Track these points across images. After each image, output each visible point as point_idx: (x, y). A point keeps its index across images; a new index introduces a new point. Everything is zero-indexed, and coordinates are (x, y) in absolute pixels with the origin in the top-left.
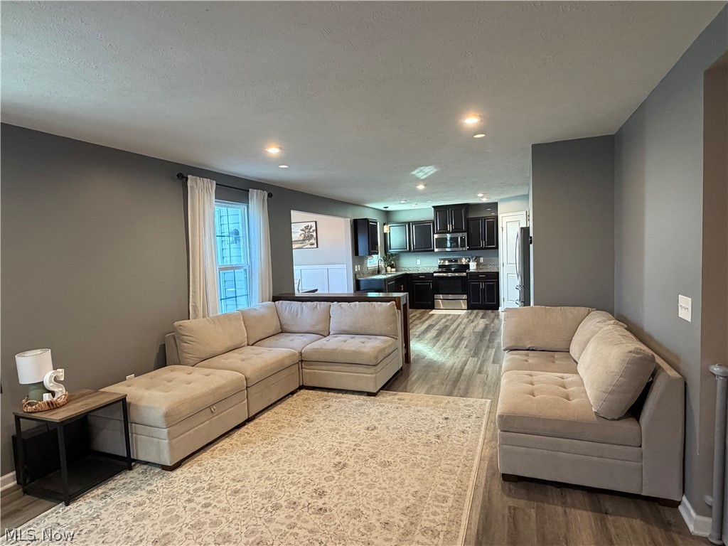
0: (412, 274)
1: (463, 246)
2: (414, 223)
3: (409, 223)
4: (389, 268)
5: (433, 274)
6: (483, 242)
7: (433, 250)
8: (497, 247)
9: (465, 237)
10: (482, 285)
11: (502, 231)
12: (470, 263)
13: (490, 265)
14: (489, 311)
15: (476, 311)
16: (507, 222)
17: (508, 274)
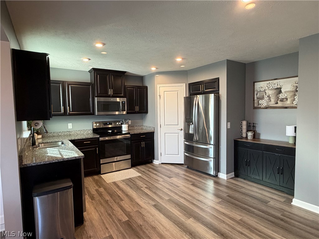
0: (74, 140)
1: (123, 110)
3: (63, 83)
5: (98, 138)
6: (137, 107)
7: (93, 113)
8: (146, 112)
9: (125, 102)
10: (143, 144)
11: (159, 98)
12: (123, 126)
13: (136, 126)
14: (149, 165)
15: (139, 167)
16: (164, 91)
17: (165, 133)
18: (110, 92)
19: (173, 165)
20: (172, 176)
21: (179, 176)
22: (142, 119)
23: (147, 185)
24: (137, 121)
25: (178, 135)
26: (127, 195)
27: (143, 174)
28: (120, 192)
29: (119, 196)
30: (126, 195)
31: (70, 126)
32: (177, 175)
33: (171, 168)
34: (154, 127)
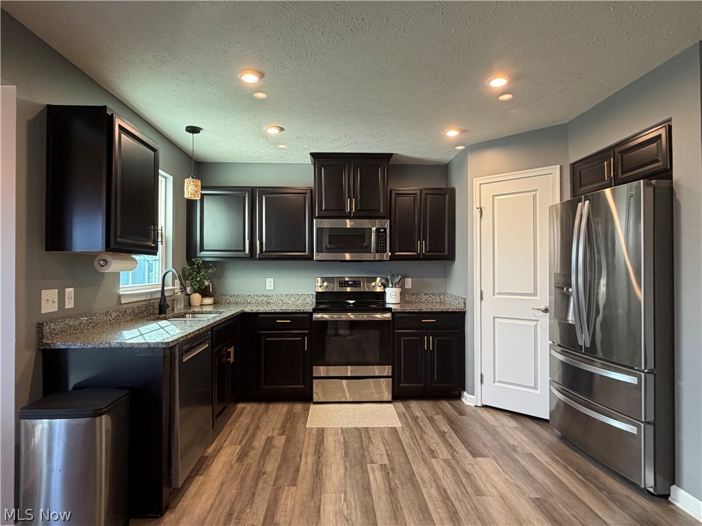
0: (257, 314)
1: (380, 249)
2: (266, 191)
3: (252, 191)
4: (196, 298)
5: (311, 314)
6: (421, 244)
7: (310, 256)
8: (451, 257)
9: (385, 229)
10: (429, 343)
11: (479, 215)
12: (387, 290)
13: (426, 294)
14: (446, 405)
15: (414, 405)
16: (494, 196)
17: (494, 318)
18: (350, 205)
19: (517, 417)
20: (485, 451)
21: (511, 457)
22: (446, 277)
23: (389, 460)
24: (429, 280)
25: (536, 327)
26: (318, 474)
27: (409, 426)
28: (310, 459)
29: (298, 470)
30: (317, 471)
31: (270, 283)
32: (507, 452)
33: (502, 425)
34: (465, 299)
